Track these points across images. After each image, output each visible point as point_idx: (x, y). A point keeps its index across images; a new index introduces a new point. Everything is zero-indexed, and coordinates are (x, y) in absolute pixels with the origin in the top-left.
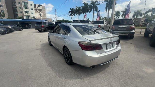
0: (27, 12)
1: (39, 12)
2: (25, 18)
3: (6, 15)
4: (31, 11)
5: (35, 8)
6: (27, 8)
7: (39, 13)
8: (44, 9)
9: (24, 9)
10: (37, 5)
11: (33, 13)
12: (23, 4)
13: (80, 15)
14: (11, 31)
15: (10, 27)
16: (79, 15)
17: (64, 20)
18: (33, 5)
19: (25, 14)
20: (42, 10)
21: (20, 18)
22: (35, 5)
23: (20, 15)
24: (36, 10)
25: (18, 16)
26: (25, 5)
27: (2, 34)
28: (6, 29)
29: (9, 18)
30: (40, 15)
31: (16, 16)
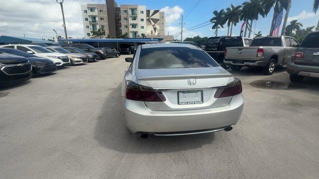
0: (134, 26)
1: (153, 23)
2: (131, 36)
3: (107, 32)
4: (140, 24)
5: (148, 18)
6: (135, 19)
7: (153, 26)
8: (163, 17)
9: (131, 21)
10: (151, 12)
11: (143, 27)
12: (130, 12)
13: (235, 25)
14: (103, 58)
15: (101, 52)
16: (233, 25)
17: (198, 37)
18: (145, 13)
19: (131, 29)
20: (158, 20)
21: (123, 37)
22: (148, 12)
23: (124, 31)
24: (148, 20)
25: (121, 33)
26: (132, 14)
27: (89, 62)
28: (96, 54)
29: (109, 37)
30: (155, 29)
31: (118, 34)
